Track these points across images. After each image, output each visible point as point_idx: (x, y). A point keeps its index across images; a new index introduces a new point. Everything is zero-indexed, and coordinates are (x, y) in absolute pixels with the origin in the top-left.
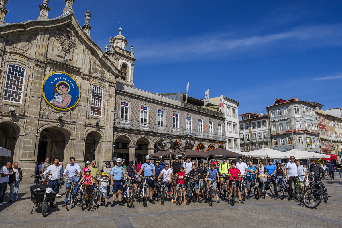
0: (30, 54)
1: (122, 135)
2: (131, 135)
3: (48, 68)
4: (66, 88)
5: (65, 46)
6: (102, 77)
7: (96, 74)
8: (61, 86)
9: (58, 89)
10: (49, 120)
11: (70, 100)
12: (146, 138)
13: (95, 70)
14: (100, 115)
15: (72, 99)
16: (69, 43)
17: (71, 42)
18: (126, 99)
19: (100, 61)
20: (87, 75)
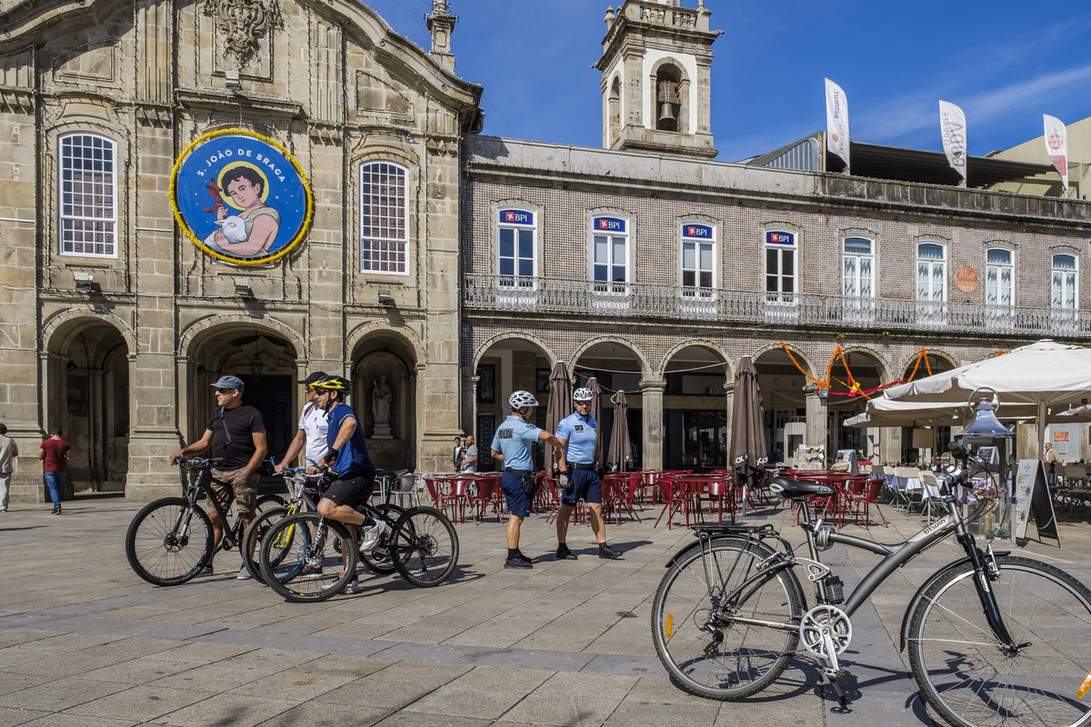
0: (121, 89)
1: (507, 336)
2: (552, 333)
3: (187, 125)
4: (253, 185)
5: (236, 32)
6: (397, 122)
7: (374, 114)
8: (233, 181)
9: (227, 194)
10: (210, 303)
11: (275, 228)
12: (623, 342)
13: (367, 102)
14: (402, 268)
15: (280, 222)
16: (250, 17)
17: (257, 10)
18: (517, 199)
19: (383, 58)
20: (330, 127)
